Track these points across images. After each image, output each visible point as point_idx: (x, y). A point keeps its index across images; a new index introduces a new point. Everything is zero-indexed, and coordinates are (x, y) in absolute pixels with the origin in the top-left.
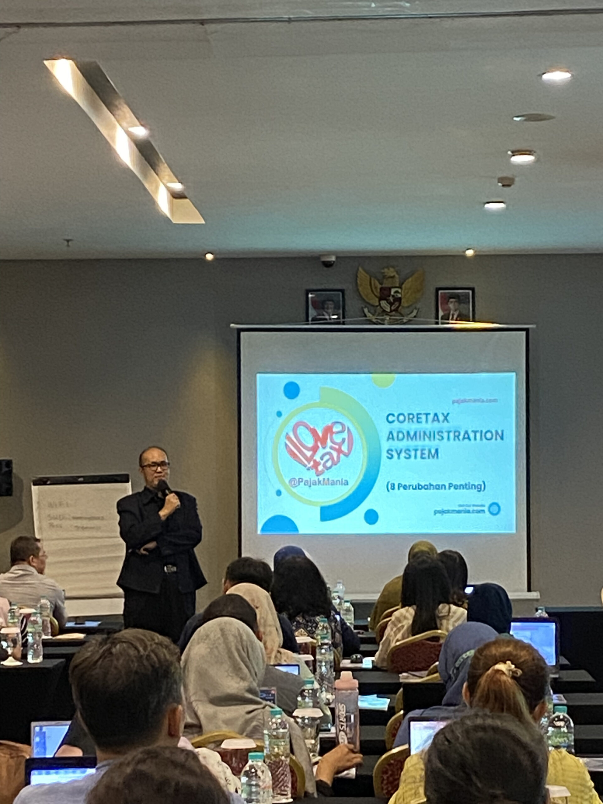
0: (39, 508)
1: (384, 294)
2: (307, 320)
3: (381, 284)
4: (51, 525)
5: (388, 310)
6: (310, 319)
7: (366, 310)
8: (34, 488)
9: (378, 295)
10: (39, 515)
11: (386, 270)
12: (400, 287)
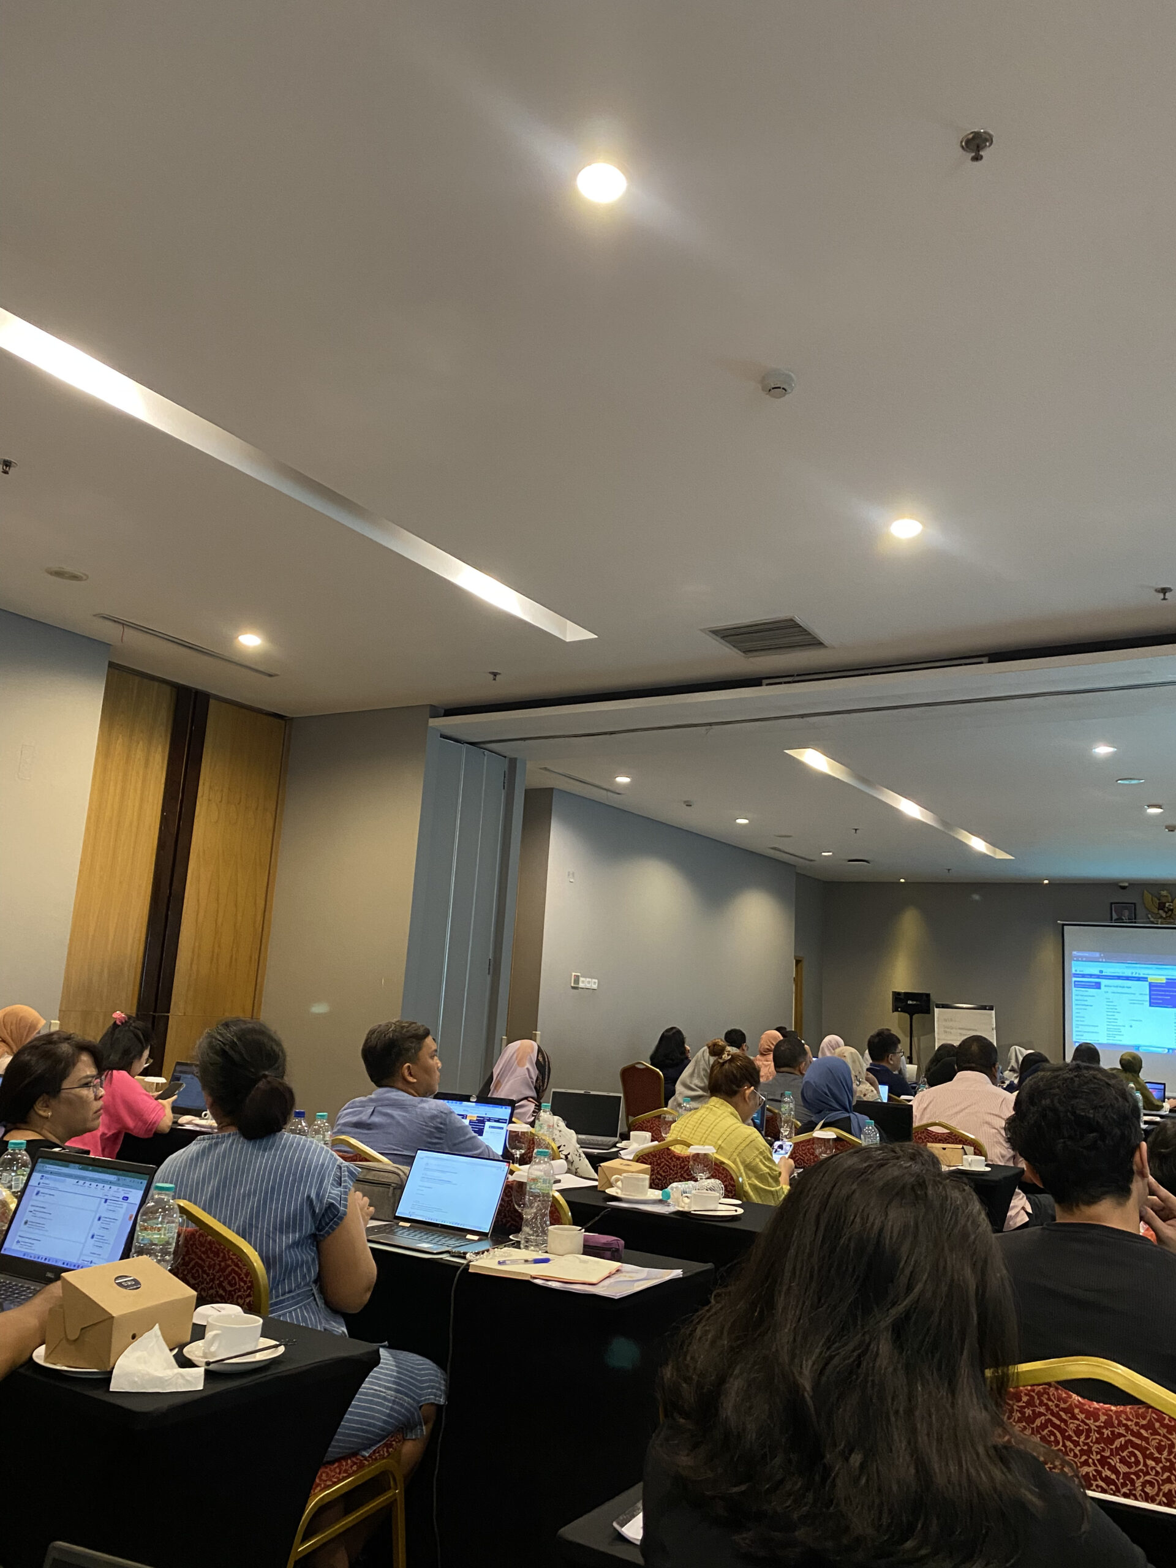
0: (938, 1021)
1: (1161, 906)
2: (1112, 920)
3: (1159, 900)
4: (945, 1032)
5: (1164, 915)
6: (1114, 919)
7: (1150, 916)
8: (936, 1010)
9: (1157, 906)
10: (939, 1025)
11: (1162, 892)
12: (1172, 902)
